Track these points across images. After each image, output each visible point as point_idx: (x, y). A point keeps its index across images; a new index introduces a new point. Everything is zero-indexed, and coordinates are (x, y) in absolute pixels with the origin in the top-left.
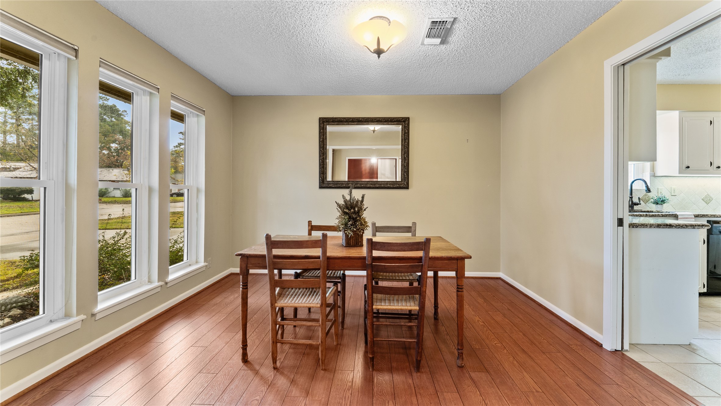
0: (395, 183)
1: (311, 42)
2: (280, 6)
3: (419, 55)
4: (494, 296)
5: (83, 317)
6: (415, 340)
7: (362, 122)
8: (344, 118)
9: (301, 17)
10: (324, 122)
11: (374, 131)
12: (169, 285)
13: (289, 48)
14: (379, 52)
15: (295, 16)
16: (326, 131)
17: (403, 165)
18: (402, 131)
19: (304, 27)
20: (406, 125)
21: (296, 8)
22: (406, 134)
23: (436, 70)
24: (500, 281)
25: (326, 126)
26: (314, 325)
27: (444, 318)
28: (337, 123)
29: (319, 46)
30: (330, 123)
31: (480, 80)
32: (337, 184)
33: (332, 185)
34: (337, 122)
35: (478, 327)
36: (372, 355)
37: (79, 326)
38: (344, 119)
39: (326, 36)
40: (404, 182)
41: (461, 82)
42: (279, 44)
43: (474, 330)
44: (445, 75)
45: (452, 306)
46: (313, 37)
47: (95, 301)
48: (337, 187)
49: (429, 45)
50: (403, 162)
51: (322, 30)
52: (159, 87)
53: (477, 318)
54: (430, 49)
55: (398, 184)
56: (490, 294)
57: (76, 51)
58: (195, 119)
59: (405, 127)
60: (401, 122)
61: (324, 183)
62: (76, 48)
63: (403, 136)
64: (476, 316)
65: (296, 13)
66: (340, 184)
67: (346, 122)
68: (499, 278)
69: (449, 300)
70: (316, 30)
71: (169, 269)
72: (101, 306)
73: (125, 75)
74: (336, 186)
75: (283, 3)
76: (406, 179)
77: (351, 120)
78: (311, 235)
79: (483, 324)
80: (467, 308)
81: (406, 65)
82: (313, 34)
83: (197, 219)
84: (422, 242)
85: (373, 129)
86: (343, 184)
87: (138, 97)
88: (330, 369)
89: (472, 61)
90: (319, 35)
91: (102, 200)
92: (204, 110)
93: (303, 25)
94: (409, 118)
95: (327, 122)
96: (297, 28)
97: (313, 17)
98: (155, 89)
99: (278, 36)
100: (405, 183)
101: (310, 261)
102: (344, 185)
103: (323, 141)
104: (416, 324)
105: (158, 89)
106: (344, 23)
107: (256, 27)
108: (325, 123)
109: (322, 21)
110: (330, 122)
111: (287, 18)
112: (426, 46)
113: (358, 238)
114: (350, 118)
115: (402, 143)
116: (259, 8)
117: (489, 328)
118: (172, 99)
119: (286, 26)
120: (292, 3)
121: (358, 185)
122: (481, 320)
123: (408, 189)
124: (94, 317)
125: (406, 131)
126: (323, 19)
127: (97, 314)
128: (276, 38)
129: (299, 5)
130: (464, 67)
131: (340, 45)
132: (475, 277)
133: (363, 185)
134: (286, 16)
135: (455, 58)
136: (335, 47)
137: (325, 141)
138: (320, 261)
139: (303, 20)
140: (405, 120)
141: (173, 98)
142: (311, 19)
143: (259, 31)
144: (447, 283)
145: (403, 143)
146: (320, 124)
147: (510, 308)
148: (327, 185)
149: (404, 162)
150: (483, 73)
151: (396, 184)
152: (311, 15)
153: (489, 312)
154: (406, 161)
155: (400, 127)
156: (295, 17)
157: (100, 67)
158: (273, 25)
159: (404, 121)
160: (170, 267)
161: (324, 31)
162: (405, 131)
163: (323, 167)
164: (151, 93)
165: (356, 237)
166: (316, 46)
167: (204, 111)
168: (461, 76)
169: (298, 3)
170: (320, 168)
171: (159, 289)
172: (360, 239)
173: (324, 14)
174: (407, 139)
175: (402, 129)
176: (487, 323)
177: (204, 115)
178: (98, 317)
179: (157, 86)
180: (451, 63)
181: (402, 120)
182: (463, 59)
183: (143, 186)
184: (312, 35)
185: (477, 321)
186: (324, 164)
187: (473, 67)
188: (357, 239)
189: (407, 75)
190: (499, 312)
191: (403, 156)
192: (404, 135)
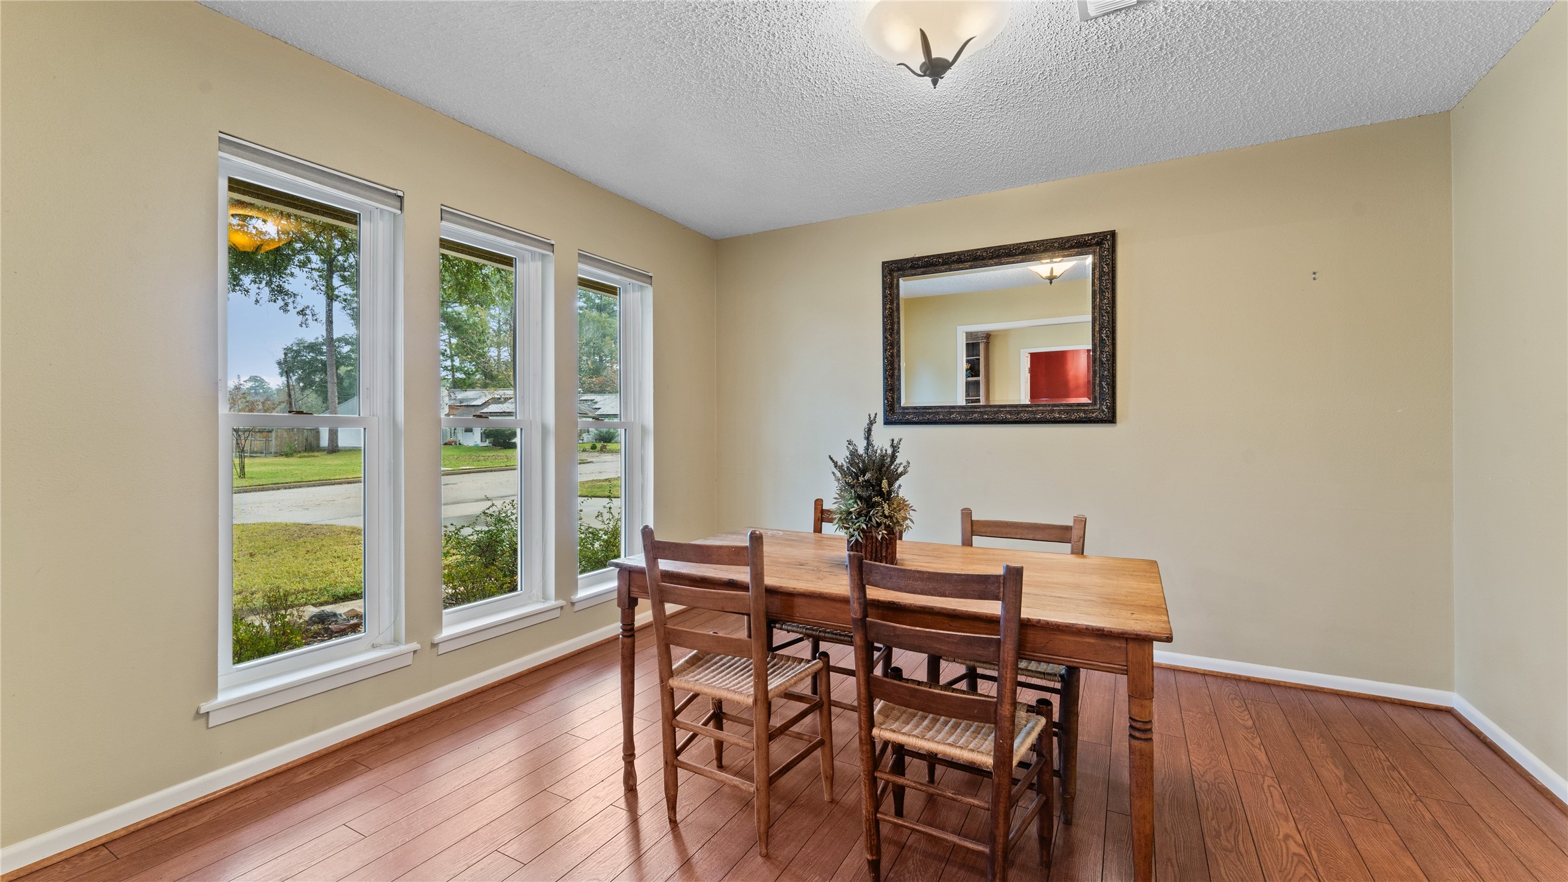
0: (1075, 408)
1: (803, 89)
2: (698, 24)
3: (1090, 51)
4: (1395, 768)
5: (415, 645)
6: (986, 847)
7: (984, 259)
8: (939, 256)
9: (751, 36)
10: (894, 271)
11: (1051, 279)
12: (577, 607)
13: (764, 114)
14: (935, 69)
15: (738, 38)
16: (898, 291)
17: (1098, 360)
18: (1094, 269)
19: (769, 57)
20: (1103, 252)
21: (731, 17)
22: (1106, 277)
23: (1165, 84)
24: (1450, 722)
25: (898, 281)
26: (741, 745)
27: (1167, 802)
28: (922, 270)
29: (823, 95)
30: (907, 272)
31: (1344, 80)
32: (923, 414)
33: (912, 416)
34: (921, 267)
35: (1277, 856)
36: (872, 855)
37: (408, 660)
38: (939, 258)
39: (826, 65)
40: (1101, 404)
41: (1270, 102)
42: (742, 111)
43: (1256, 863)
44: (1205, 92)
45: (1213, 771)
46: (800, 77)
47: (438, 624)
48: (923, 421)
49: (1108, 14)
50: (1098, 353)
51: (811, 53)
52: (553, 242)
53: (1288, 828)
54: (1115, 25)
55: (1085, 411)
56: (1383, 757)
57: (401, 198)
58: (638, 294)
59: (1101, 258)
60: (1091, 245)
61: (894, 412)
62: (400, 194)
63: (1097, 282)
64: (1286, 820)
65: (738, 31)
66: (930, 414)
67: (943, 264)
68: (1449, 712)
69: (1212, 749)
70: (798, 59)
71: (577, 580)
72: (447, 632)
73: (489, 229)
74: (921, 418)
75: (700, 15)
76: (1107, 397)
77: (955, 258)
78: (821, 532)
79: (1302, 852)
80: (1265, 786)
81: (1067, 89)
82: (796, 70)
83: (642, 486)
84: (998, 577)
85: (1048, 274)
86: (937, 413)
87: (525, 266)
88: (780, 859)
89: (1284, 27)
90: (808, 67)
91: (608, 447)
92: (650, 274)
93: (766, 55)
94: (1113, 234)
95: (899, 269)
96: (756, 66)
97: (775, 29)
98: (546, 247)
99: (730, 95)
100: (1104, 408)
101: (728, 594)
102: (941, 417)
103: (891, 315)
104: (987, 806)
105: (553, 245)
106: (850, 21)
107: (680, 86)
108: (895, 274)
109: (798, 31)
110: (907, 270)
111: (724, 48)
112: (1101, 20)
113: (879, 548)
114: (954, 254)
115: (1094, 302)
116: (664, 42)
117: (1320, 870)
118: (579, 261)
119: (733, 67)
120: (716, 8)
121: (976, 415)
122: (1298, 837)
123: (1115, 423)
124: (436, 649)
125: (1106, 269)
126: (798, 25)
127: (440, 645)
128: (728, 99)
129: (732, 9)
130: (1262, 53)
131: (868, 79)
132: (1348, 692)
133: (987, 414)
134: (721, 43)
135: (1215, 32)
136: (859, 87)
137: (896, 314)
138: (748, 598)
139: (758, 43)
140: (1103, 239)
141: (582, 260)
142: (774, 35)
143: (690, 93)
144: (1231, 696)
145: (1098, 300)
146: (884, 276)
147: (1442, 822)
148: (901, 417)
149: (1102, 352)
150: (1343, 54)
151: (1078, 411)
152: (769, 26)
153: (1346, 818)
154: (1107, 349)
155: (1086, 259)
156: (740, 41)
157: (442, 220)
158: (707, 71)
159: (1099, 244)
160: (579, 576)
161: (816, 56)
162: (1103, 268)
163: (892, 376)
164: (543, 255)
165: (874, 545)
166: (817, 96)
167: (651, 277)
168: (1262, 82)
169: (727, 5)
170: (885, 378)
171: (557, 613)
172: (884, 550)
173: (794, 12)
174: (1107, 288)
175: (1094, 265)
176: (1318, 851)
177: (651, 285)
178: (442, 649)
179: (549, 241)
180: (1208, 49)
181: (1094, 242)
182: (1244, 28)
183: (533, 423)
184: (795, 73)
185: (1281, 837)
186: (893, 369)
187: (1296, 45)
188: (876, 549)
189: (1081, 116)
190: (1388, 827)
191: (1097, 335)
192: (1100, 279)
